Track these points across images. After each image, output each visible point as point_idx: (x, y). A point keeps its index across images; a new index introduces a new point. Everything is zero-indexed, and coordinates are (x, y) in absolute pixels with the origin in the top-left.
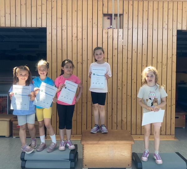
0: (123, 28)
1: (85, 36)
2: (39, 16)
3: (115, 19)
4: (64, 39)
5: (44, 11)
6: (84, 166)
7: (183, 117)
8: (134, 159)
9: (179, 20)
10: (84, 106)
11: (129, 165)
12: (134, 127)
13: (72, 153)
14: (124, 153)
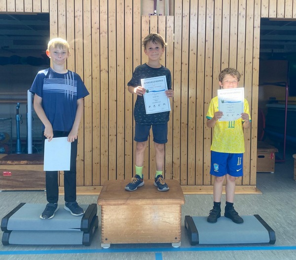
0: (174, 15)
1: (112, 27)
4: (78, 32)
6: (104, 241)
7: (272, 155)
9: (265, 2)
10: (111, 141)
11: (176, 238)
12: (191, 174)
13: (86, 219)
14: (168, 219)
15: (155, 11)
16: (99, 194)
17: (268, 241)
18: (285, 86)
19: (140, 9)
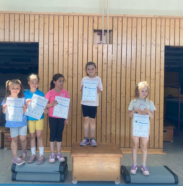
0: (112, 44)
1: (75, 51)
2: (32, 31)
3: (104, 35)
4: (55, 54)
5: (37, 27)
6: (74, 179)
7: (171, 130)
8: (123, 172)
9: (167, 36)
10: (73, 119)
11: (117, 178)
12: (123, 140)
13: (62, 165)
14: (113, 166)
15: (101, 42)
17: (174, 182)
18: (179, 88)
19: (92, 40)
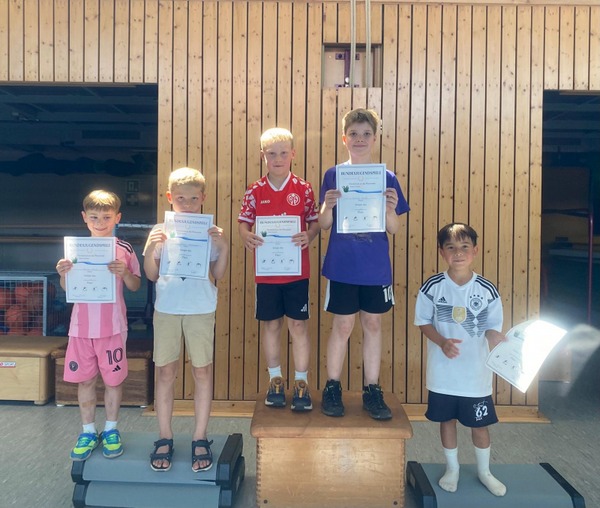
0: (382, 86)
1: (269, 109)
2: (136, 50)
3: (357, 58)
4: (208, 119)
5: (151, 37)
6: (261, 504)
8: (413, 482)
9: (551, 62)
11: (395, 503)
12: (414, 382)
13: (225, 462)
15: (347, 80)
16: (251, 415)
18: (587, 216)
19: (319, 77)
